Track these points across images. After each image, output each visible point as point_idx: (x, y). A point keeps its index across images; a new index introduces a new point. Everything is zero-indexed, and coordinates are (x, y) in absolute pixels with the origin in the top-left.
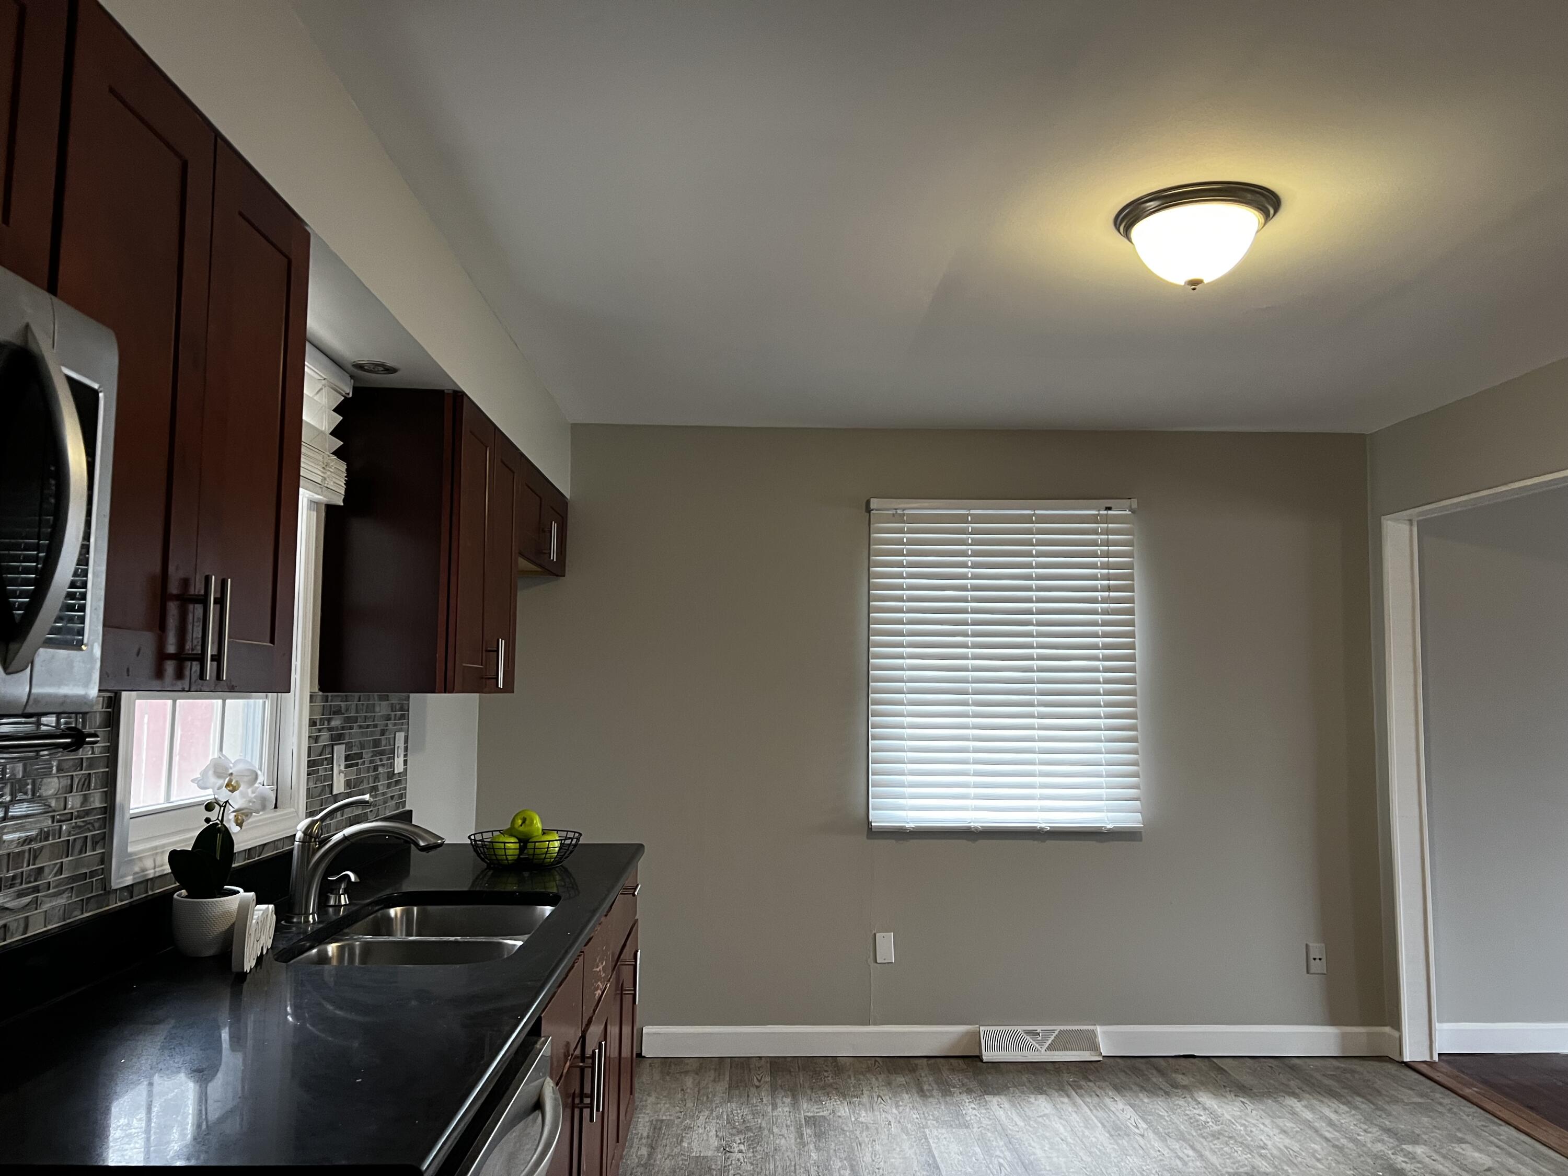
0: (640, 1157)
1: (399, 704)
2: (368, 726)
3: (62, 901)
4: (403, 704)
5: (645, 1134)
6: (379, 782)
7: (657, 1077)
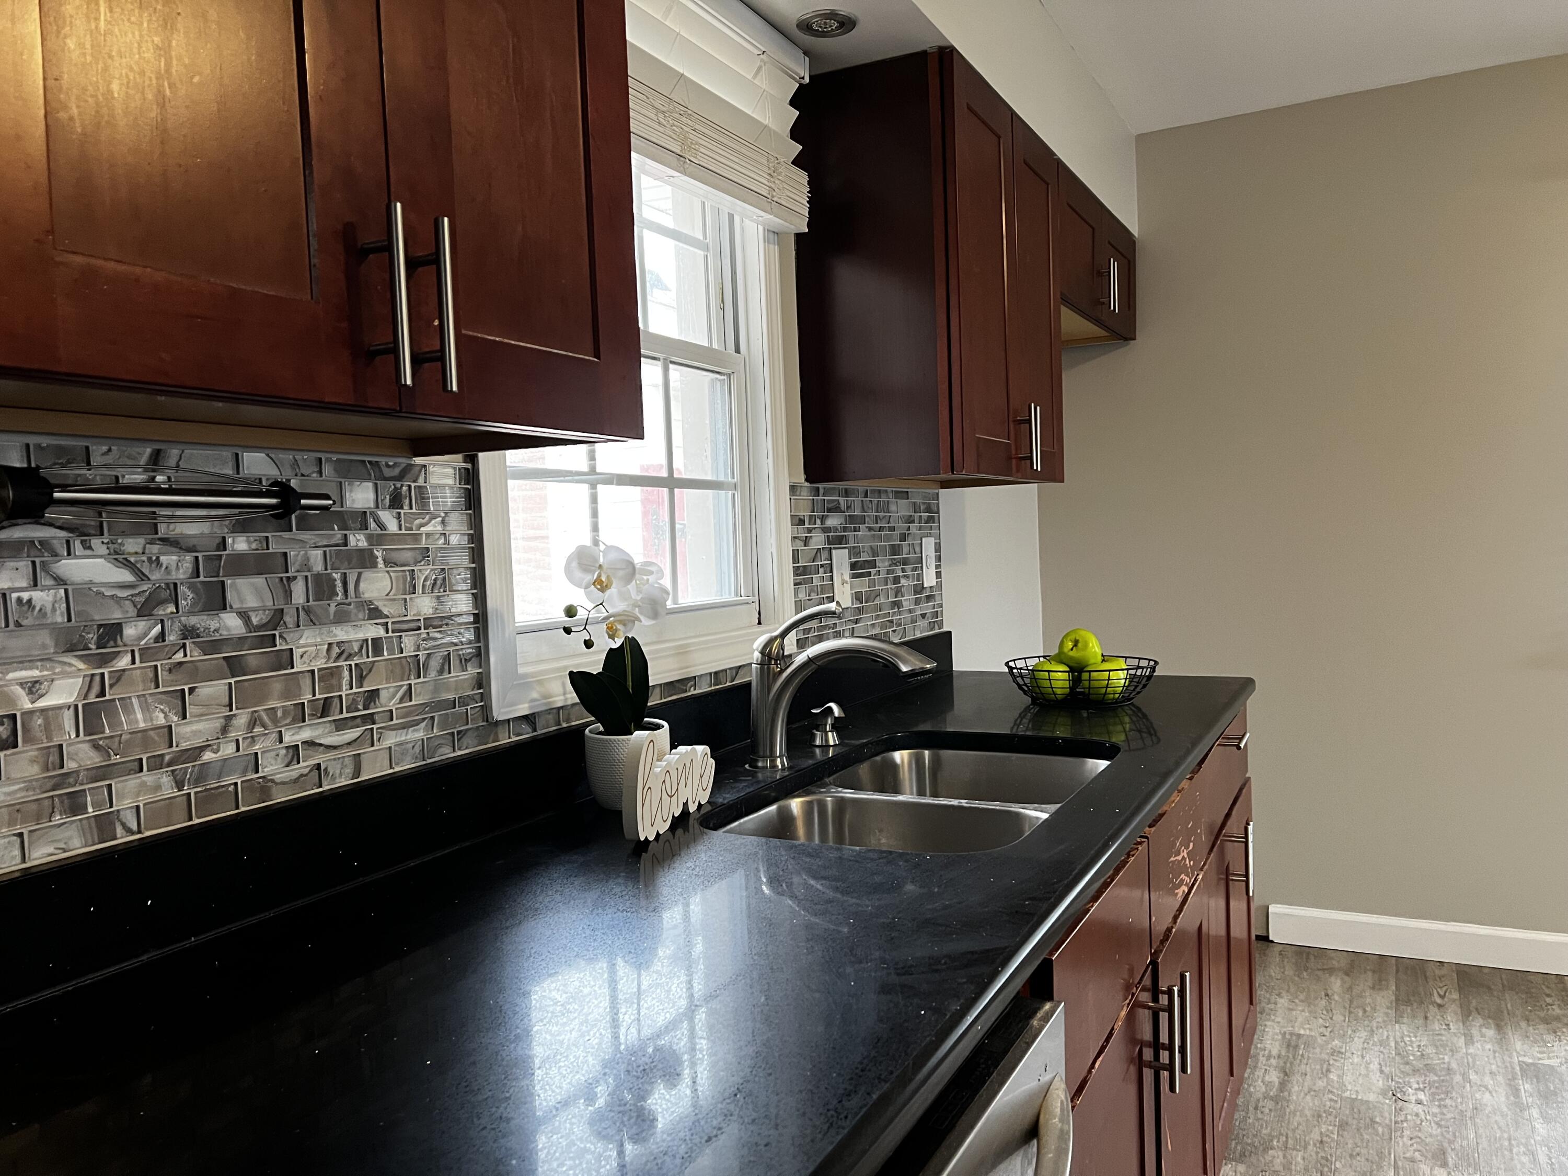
0: (1268, 1084)
1: (924, 503)
2: (881, 529)
3: (418, 734)
4: (929, 503)
5: (1275, 1052)
6: (903, 596)
7: (1289, 971)
